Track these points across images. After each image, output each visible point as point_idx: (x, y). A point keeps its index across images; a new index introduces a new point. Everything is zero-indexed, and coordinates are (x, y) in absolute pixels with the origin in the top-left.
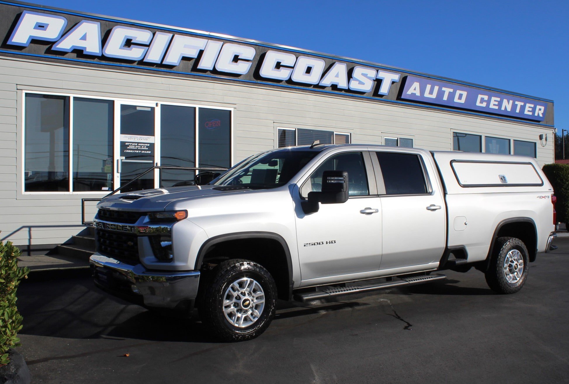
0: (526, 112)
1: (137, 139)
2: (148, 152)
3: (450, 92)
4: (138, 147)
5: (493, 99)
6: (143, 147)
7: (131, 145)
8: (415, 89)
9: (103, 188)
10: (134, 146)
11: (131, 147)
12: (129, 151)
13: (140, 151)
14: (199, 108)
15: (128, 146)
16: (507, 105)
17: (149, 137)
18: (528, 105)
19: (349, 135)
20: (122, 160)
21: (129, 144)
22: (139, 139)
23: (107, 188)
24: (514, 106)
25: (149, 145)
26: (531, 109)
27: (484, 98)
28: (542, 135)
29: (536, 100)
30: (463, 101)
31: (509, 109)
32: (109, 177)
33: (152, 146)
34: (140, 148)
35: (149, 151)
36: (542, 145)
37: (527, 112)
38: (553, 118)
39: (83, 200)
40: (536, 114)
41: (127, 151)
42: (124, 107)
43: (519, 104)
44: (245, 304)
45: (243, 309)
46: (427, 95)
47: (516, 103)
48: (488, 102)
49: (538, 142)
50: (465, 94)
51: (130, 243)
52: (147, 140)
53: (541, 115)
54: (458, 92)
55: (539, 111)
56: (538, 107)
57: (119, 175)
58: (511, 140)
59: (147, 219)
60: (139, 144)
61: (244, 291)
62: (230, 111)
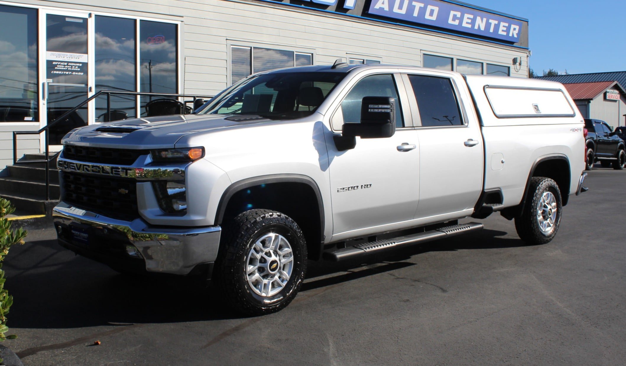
0: (500, 32)
1: (67, 58)
2: (79, 74)
3: (420, 8)
4: (68, 68)
5: (466, 16)
6: (73, 67)
7: (60, 65)
8: (383, 3)
9: (26, 118)
10: (63, 66)
11: (59, 67)
12: (57, 72)
13: (70, 73)
14: (141, 20)
15: (56, 65)
16: (480, 24)
17: (81, 56)
18: (502, 24)
19: (310, 56)
20: (48, 83)
21: (57, 63)
22: (70, 58)
23: (30, 118)
24: (488, 25)
25: (81, 65)
26: (505, 29)
27: (456, 15)
28: (517, 58)
29: (511, 19)
30: (434, 18)
31: (482, 28)
32: (32, 103)
33: (84, 67)
34: (71, 69)
35: (81, 72)
36: (515, 71)
37: (502, 32)
38: (528, 39)
39: (15, 133)
40: (511, 35)
41: (55, 72)
42: (50, 17)
43: (493, 22)
44: (272, 267)
45: (271, 273)
46: (396, 10)
47: (490, 21)
48: (461, 19)
49: (512, 67)
50: (436, 9)
51: (124, 191)
52: (79, 58)
53: (515, 36)
54: (430, 8)
55: (514, 31)
56: (513, 26)
57: (45, 102)
58: (484, 63)
59: (149, 159)
60: (69, 64)
61: (268, 251)
62: (176, 26)
